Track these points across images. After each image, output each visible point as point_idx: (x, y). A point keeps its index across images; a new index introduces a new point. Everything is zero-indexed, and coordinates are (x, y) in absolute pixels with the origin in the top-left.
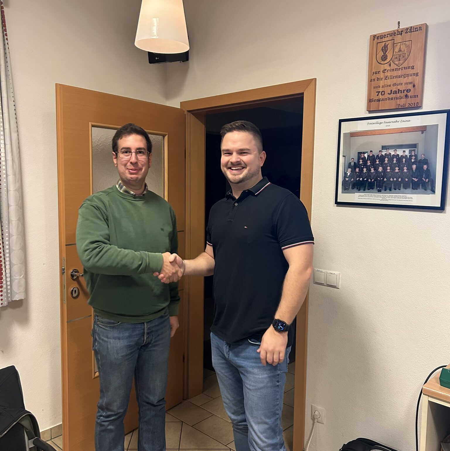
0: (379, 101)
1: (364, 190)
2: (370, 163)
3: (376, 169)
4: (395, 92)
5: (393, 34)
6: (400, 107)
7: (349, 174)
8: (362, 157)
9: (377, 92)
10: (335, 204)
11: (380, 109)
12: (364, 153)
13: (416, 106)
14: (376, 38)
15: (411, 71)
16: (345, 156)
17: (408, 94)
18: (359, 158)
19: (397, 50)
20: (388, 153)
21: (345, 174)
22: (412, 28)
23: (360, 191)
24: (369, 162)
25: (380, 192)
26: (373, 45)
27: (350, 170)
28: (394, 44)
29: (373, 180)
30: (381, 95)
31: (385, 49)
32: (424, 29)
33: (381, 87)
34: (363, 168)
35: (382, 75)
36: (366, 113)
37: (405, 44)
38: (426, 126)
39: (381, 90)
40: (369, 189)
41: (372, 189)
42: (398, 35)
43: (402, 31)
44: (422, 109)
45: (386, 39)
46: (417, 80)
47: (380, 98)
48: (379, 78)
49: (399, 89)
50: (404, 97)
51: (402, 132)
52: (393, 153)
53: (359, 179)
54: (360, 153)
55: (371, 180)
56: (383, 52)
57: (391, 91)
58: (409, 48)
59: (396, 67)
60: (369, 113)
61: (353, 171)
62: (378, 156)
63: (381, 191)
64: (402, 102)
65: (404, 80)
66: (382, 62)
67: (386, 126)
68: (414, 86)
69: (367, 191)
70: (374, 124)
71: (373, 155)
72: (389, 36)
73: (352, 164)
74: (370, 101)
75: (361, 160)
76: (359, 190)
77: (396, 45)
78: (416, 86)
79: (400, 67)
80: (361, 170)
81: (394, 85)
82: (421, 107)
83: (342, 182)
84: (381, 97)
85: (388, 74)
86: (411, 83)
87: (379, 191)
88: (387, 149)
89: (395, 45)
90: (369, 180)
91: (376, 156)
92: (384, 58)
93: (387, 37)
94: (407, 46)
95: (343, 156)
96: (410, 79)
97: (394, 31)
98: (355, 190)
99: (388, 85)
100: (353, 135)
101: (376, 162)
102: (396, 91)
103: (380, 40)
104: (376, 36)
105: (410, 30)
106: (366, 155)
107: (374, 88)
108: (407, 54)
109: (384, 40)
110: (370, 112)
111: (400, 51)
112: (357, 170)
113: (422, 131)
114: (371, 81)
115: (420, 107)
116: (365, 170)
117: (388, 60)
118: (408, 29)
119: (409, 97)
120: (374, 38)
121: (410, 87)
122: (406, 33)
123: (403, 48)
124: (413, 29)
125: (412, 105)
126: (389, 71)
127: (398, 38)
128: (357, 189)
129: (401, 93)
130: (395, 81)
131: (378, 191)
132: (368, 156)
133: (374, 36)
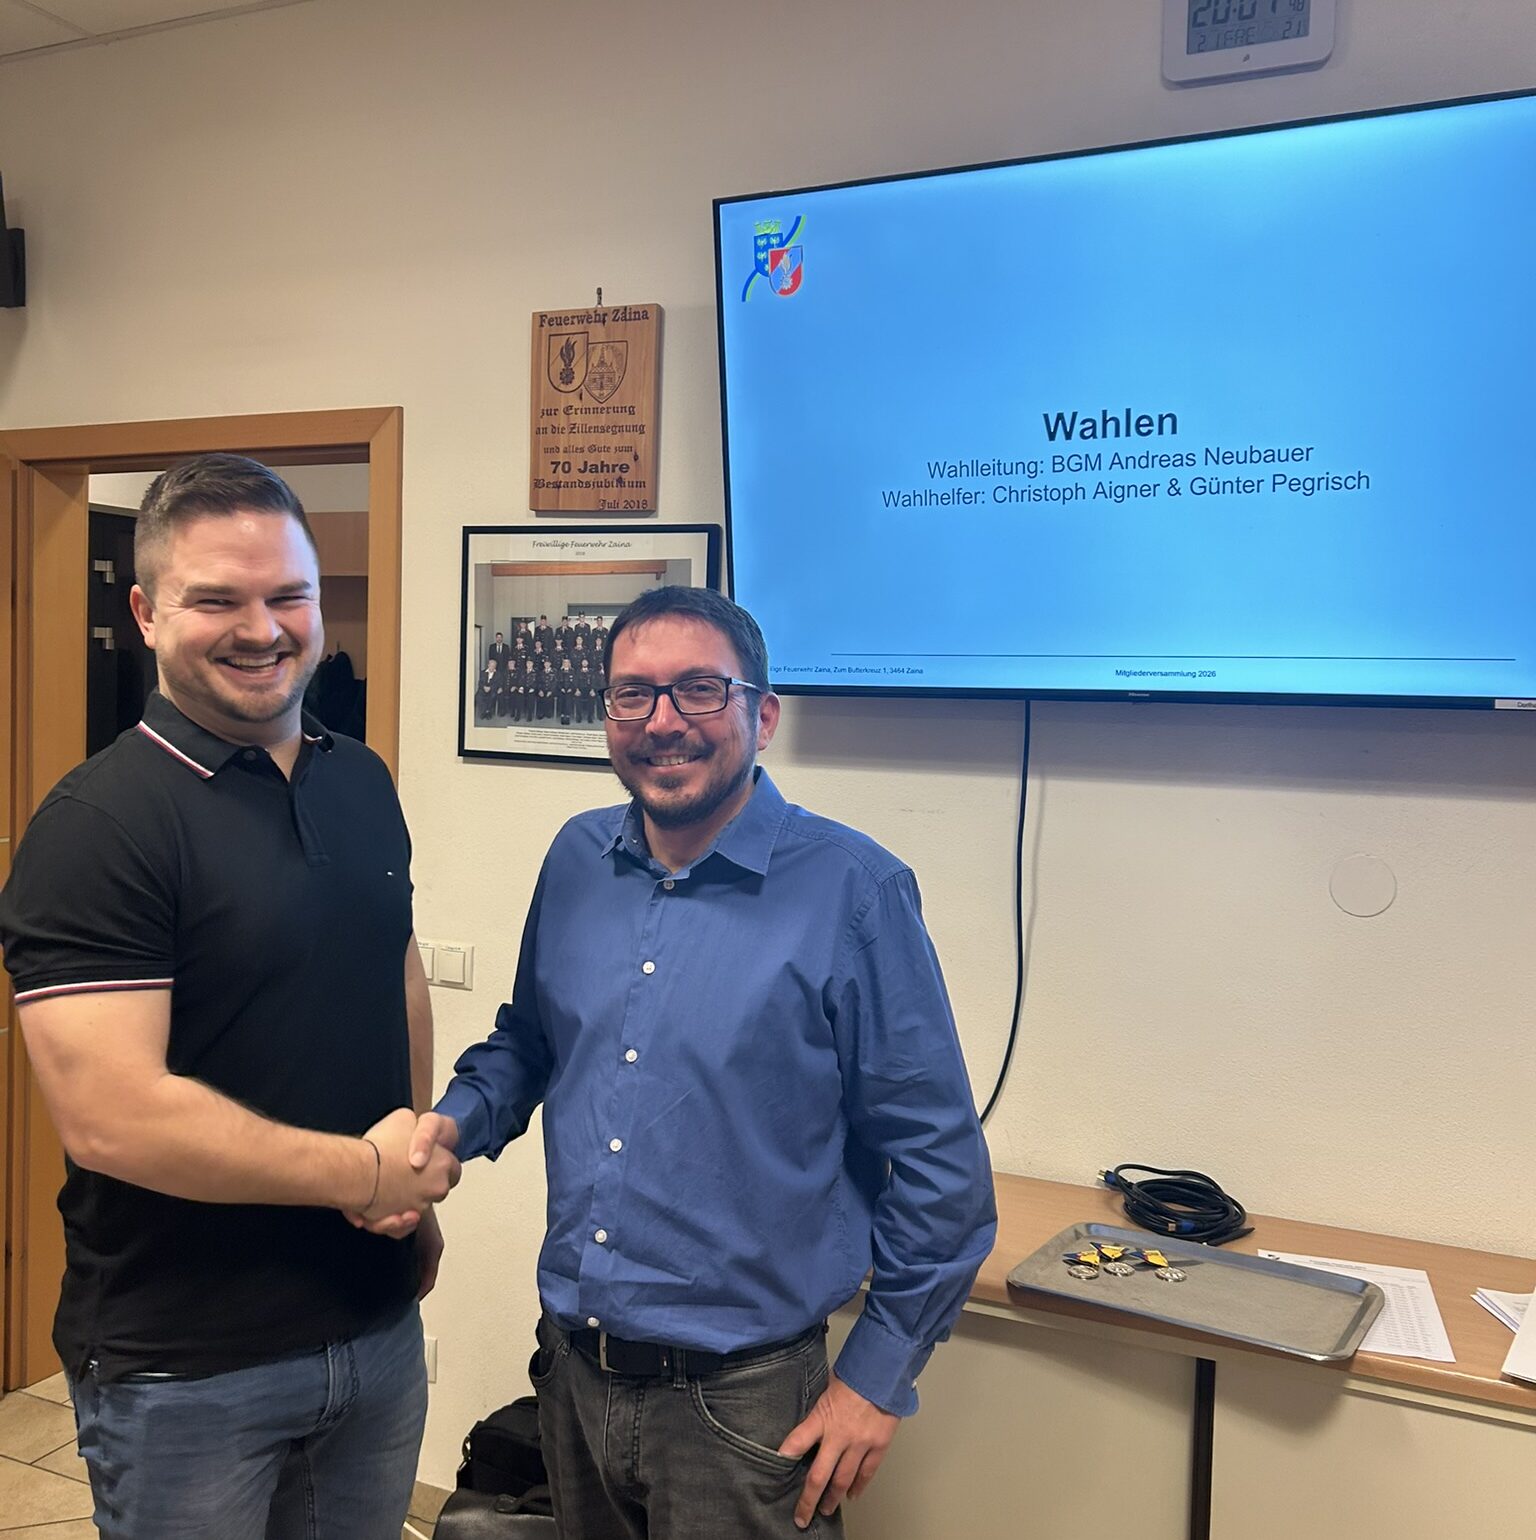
0: (559, 487)
1: (530, 720)
2: (542, 647)
3: (557, 665)
4: (595, 469)
5: (585, 317)
6: (606, 509)
7: (491, 676)
8: (523, 630)
9: (552, 463)
10: (459, 755)
11: (561, 509)
12: (527, 621)
13: (641, 509)
14: (547, 320)
15: (626, 420)
16: (479, 627)
17: (624, 476)
18: (515, 634)
19: (595, 360)
20: (582, 625)
21: (483, 674)
22: (628, 311)
23: (518, 723)
24: (538, 644)
25: (565, 726)
26: (540, 339)
27: (493, 664)
28: (588, 344)
29: (549, 694)
30: (561, 471)
31: (568, 353)
32: (653, 315)
33: (561, 449)
34: (526, 660)
35: (562, 420)
36: (529, 516)
37: (612, 347)
38: (666, 560)
39: (561, 458)
40: (540, 718)
41: (549, 717)
42: (595, 322)
43: (605, 315)
44: (656, 516)
45: (570, 329)
46: (643, 443)
47: (561, 479)
48: (556, 426)
49: (602, 462)
50: (615, 484)
51: (612, 573)
52: (593, 625)
53: (516, 691)
54: (516, 621)
55: (545, 693)
56: (565, 362)
57: (586, 463)
58: (622, 358)
59: (595, 404)
60: (537, 516)
61: (501, 667)
62: (559, 630)
63: (568, 724)
64: (612, 494)
65: (614, 441)
66: (563, 387)
67: (578, 554)
68: (636, 458)
69: (535, 721)
70: (547, 545)
71: (549, 629)
72: (575, 320)
73: (499, 648)
74: (537, 484)
75: (520, 640)
76: (517, 719)
77: (594, 349)
78: (641, 458)
79: (603, 405)
80: (521, 665)
81: (593, 449)
82: (654, 511)
83: (476, 696)
84: (561, 476)
85: (577, 419)
86: (629, 449)
87: (565, 723)
88: (580, 614)
89: (590, 346)
90: (541, 694)
91: (554, 631)
92: (567, 376)
93: (573, 323)
94: (617, 354)
95: (476, 626)
96: (626, 439)
97: (587, 311)
98: (507, 718)
99: (577, 449)
100: (498, 570)
101: (556, 645)
102: (597, 466)
103: (555, 329)
104: (546, 316)
105: (624, 314)
106: (531, 627)
107: (546, 451)
108: (617, 375)
109: (565, 329)
110: (540, 513)
111: (602, 363)
112: (511, 665)
113: (657, 573)
114: (537, 432)
115: (651, 512)
116: (530, 665)
117: (576, 382)
118: (618, 311)
119: (627, 484)
120: (543, 321)
121: (627, 458)
122: (614, 320)
123: (609, 357)
124: (630, 313)
125: (632, 504)
126: (579, 412)
127: (598, 332)
128: (513, 716)
129: (608, 471)
130: (593, 438)
131: (563, 723)
132: (537, 629)
133: (541, 317)
